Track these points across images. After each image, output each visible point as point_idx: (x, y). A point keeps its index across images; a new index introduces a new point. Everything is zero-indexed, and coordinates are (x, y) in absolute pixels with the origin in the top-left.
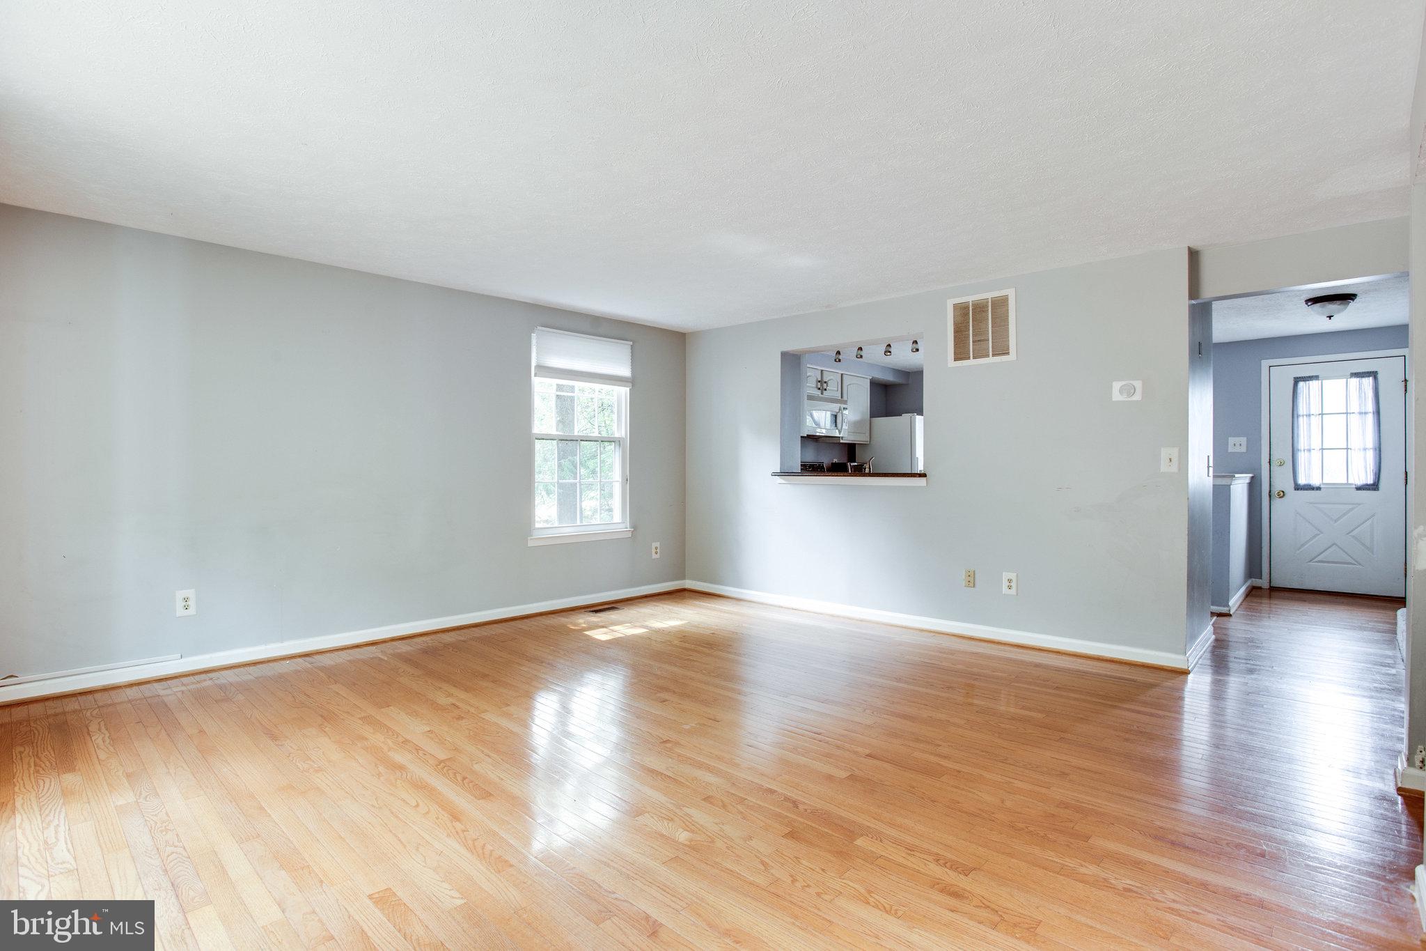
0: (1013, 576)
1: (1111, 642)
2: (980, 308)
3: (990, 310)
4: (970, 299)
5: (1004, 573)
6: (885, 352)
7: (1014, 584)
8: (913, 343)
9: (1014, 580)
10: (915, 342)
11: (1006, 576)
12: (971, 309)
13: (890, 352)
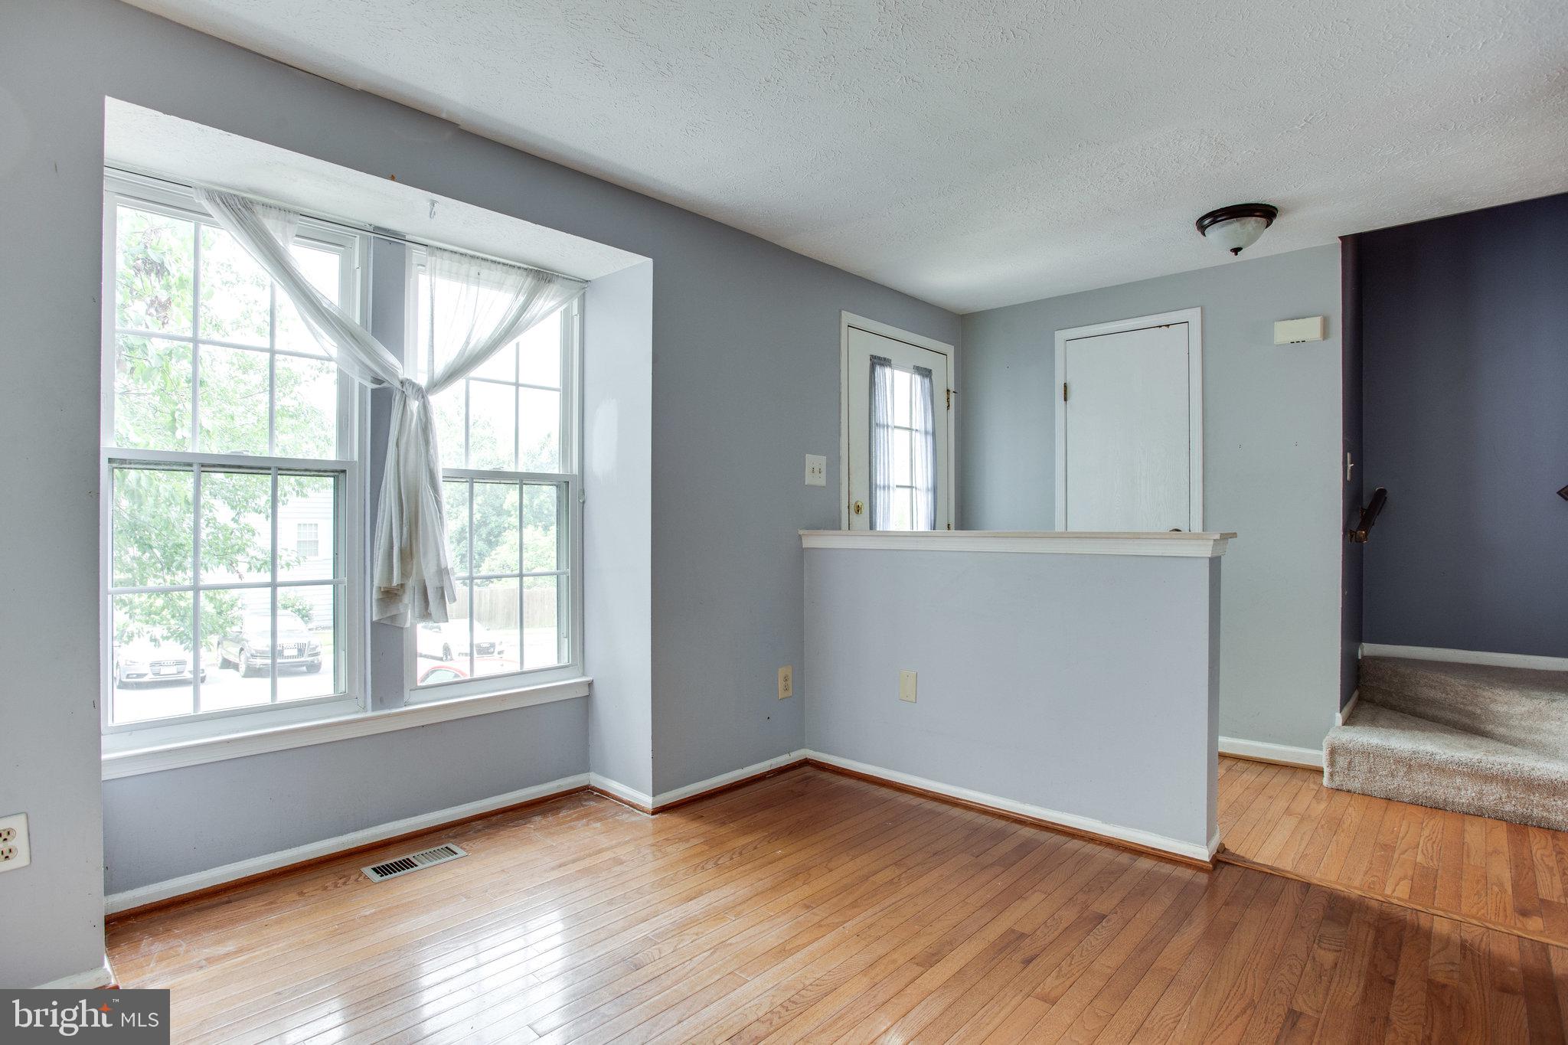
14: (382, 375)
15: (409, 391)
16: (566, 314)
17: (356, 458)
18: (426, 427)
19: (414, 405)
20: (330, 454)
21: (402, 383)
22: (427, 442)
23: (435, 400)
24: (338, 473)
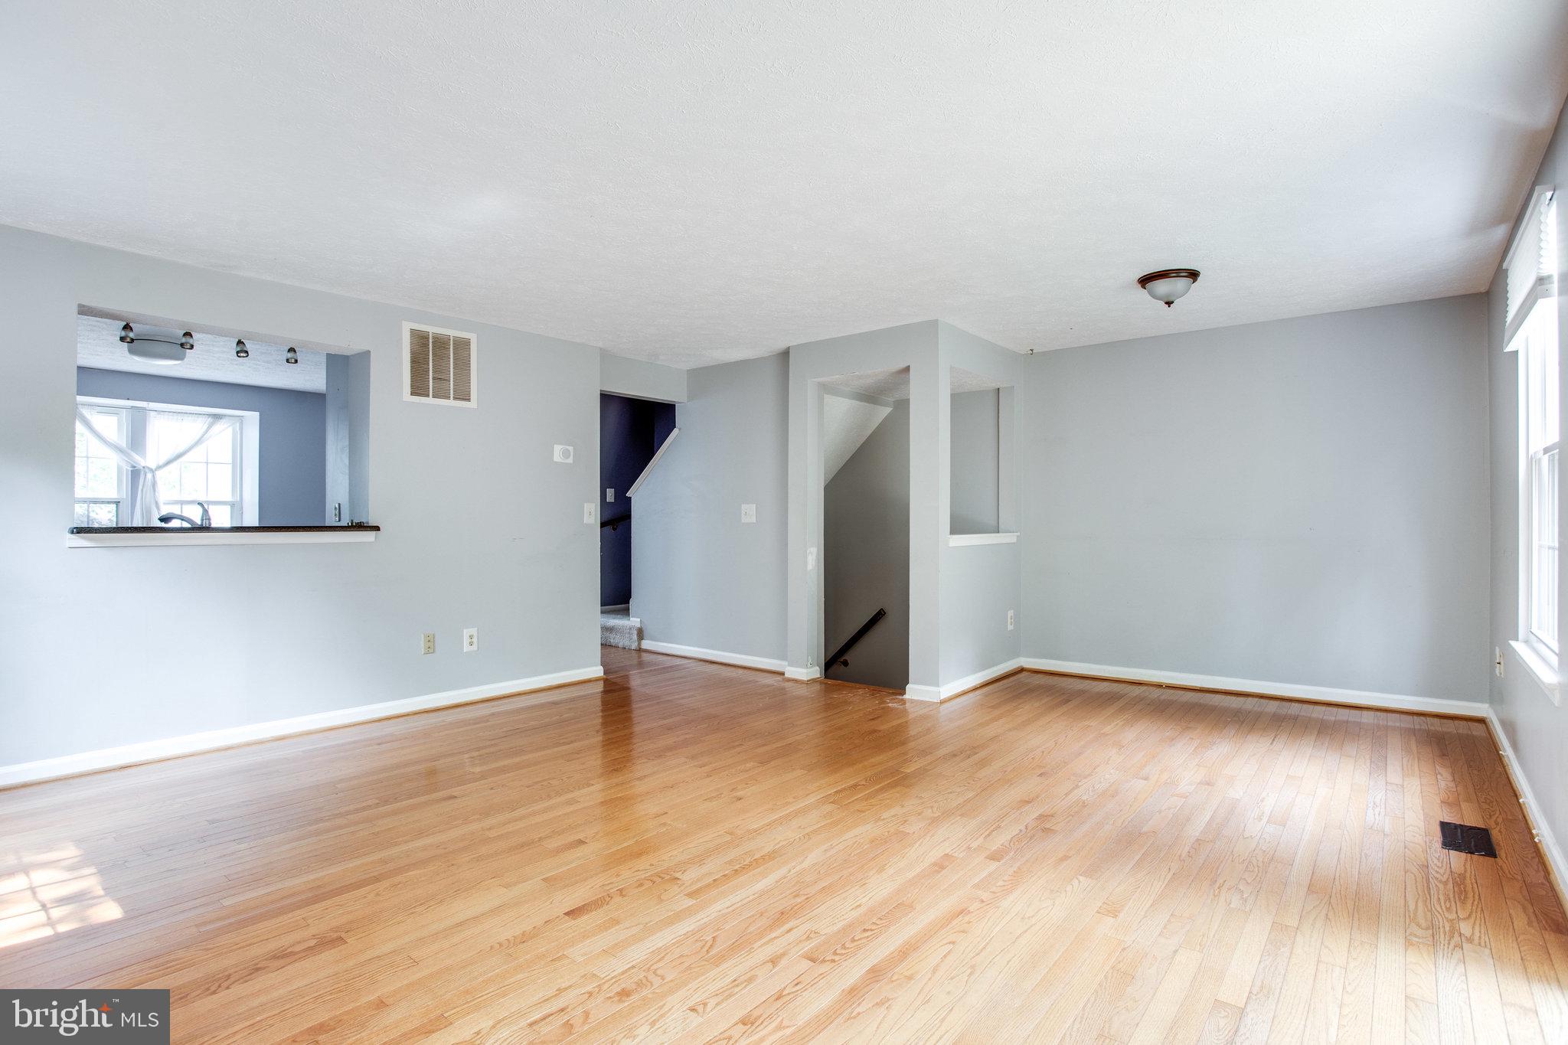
0: (473, 631)
1: (536, 673)
2: (441, 343)
3: (451, 347)
4: (432, 330)
5: (465, 630)
6: (238, 352)
7: (475, 640)
8: (289, 351)
9: (475, 635)
10: (292, 350)
11: (466, 633)
12: (431, 341)
13: (247, 352)
14: (135, 465)
15: (147, 470)
16: (234, 430)
17: (125, 497)
18: (154, 484)
19: (149, 476)
20: (113, 495)
21: (144, 467)
22: (154, 491)
23: (158, 474)
24: (117, 503)
